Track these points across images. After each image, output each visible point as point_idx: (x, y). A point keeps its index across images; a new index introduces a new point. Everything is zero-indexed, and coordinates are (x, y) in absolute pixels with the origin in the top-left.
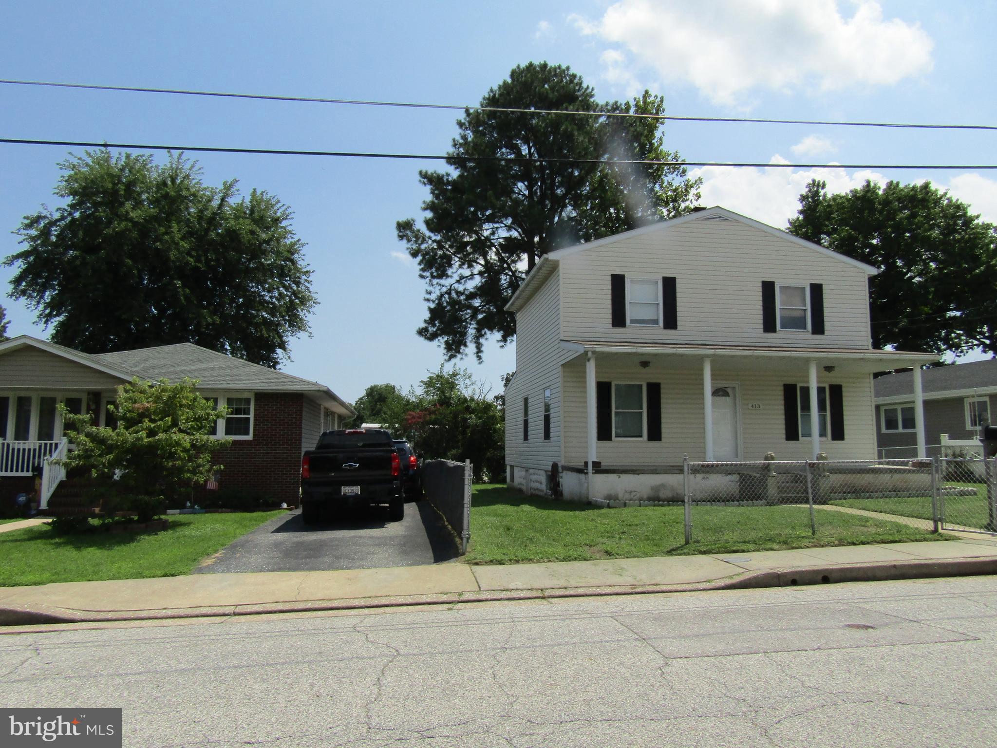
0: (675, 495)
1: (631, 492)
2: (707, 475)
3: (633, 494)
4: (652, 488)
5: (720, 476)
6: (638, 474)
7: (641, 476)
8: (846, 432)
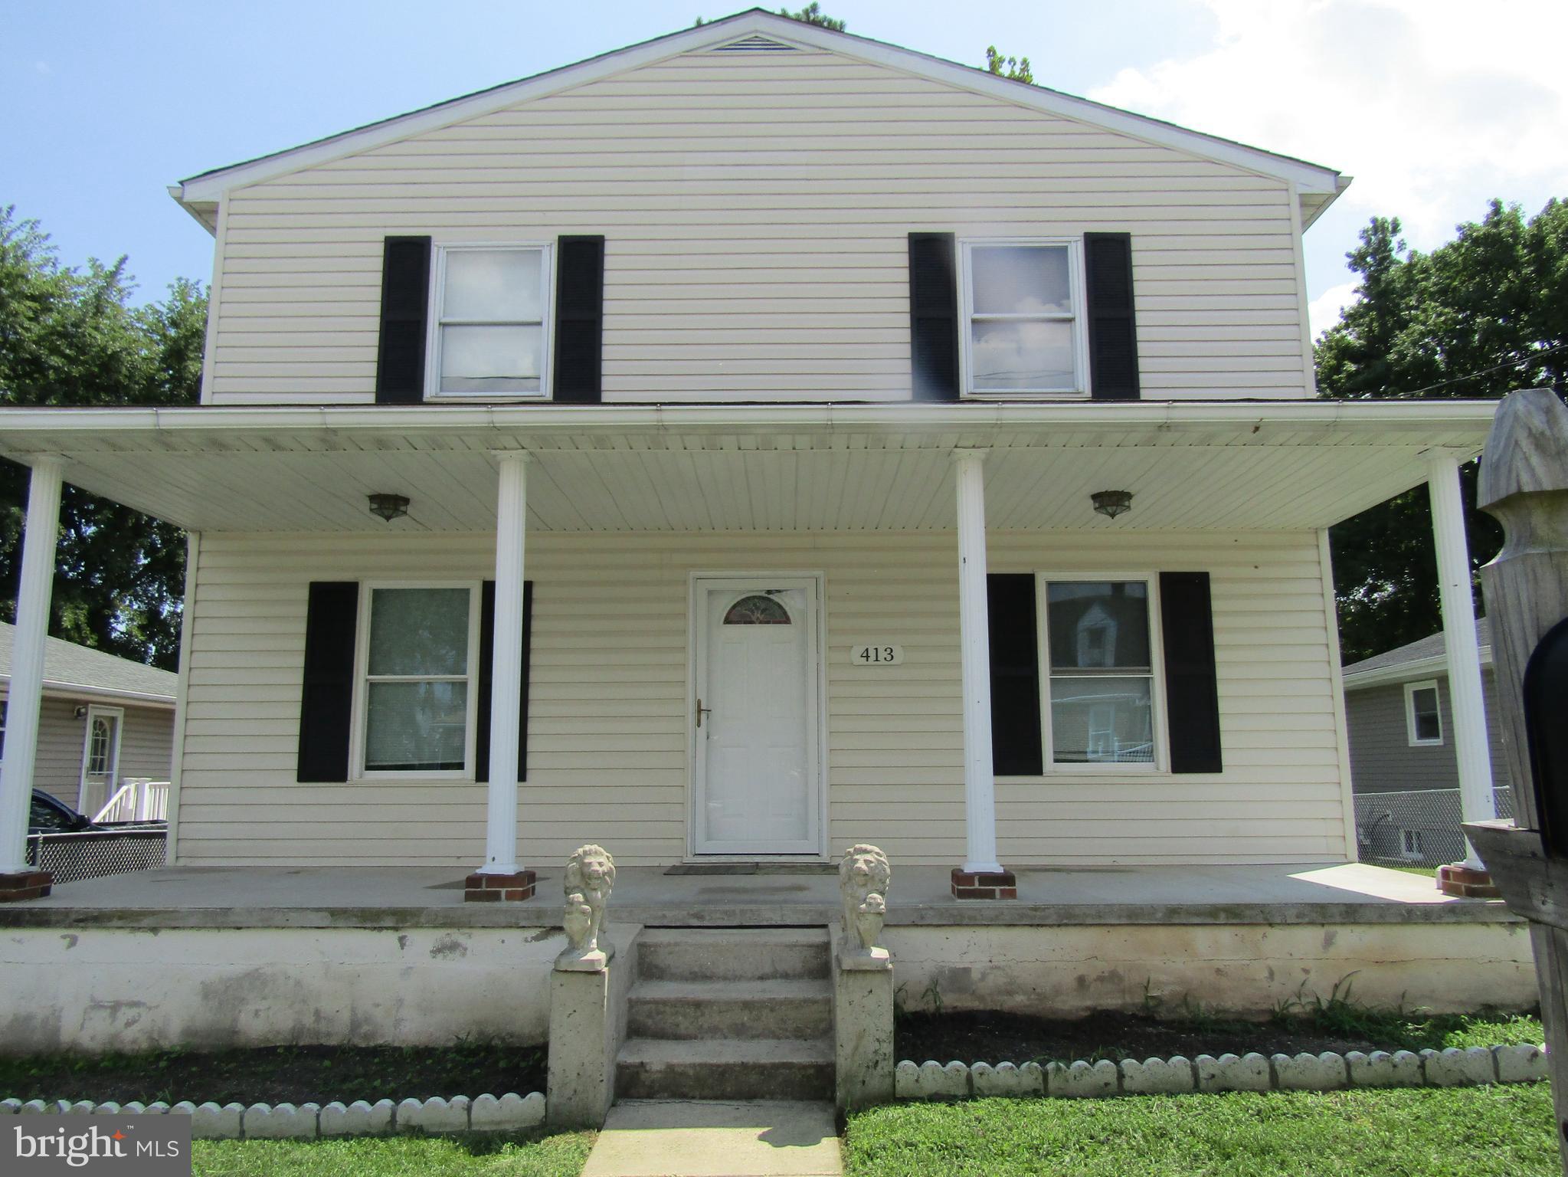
0: (309, 1021)
1: (115, 1007)
2: (457, 936)
3: (126, 1015)
4: (207, 992)
5: (514, 937)
6: (154, 930)
7: (168, 939)
8: (1226, 741)
